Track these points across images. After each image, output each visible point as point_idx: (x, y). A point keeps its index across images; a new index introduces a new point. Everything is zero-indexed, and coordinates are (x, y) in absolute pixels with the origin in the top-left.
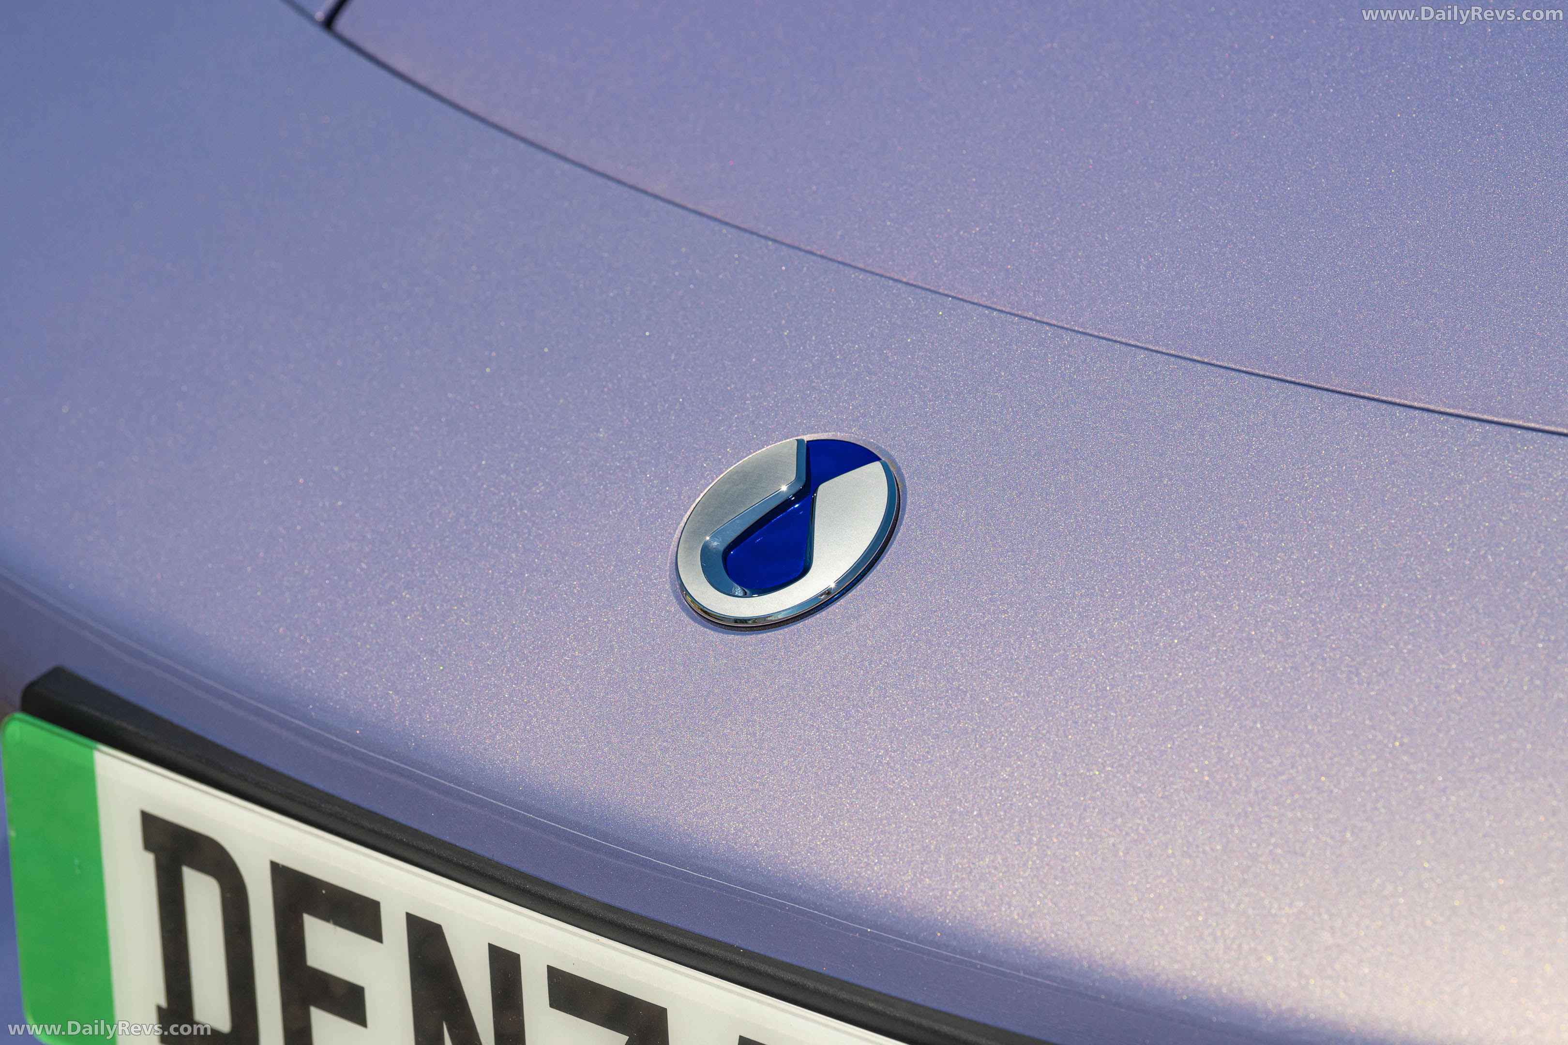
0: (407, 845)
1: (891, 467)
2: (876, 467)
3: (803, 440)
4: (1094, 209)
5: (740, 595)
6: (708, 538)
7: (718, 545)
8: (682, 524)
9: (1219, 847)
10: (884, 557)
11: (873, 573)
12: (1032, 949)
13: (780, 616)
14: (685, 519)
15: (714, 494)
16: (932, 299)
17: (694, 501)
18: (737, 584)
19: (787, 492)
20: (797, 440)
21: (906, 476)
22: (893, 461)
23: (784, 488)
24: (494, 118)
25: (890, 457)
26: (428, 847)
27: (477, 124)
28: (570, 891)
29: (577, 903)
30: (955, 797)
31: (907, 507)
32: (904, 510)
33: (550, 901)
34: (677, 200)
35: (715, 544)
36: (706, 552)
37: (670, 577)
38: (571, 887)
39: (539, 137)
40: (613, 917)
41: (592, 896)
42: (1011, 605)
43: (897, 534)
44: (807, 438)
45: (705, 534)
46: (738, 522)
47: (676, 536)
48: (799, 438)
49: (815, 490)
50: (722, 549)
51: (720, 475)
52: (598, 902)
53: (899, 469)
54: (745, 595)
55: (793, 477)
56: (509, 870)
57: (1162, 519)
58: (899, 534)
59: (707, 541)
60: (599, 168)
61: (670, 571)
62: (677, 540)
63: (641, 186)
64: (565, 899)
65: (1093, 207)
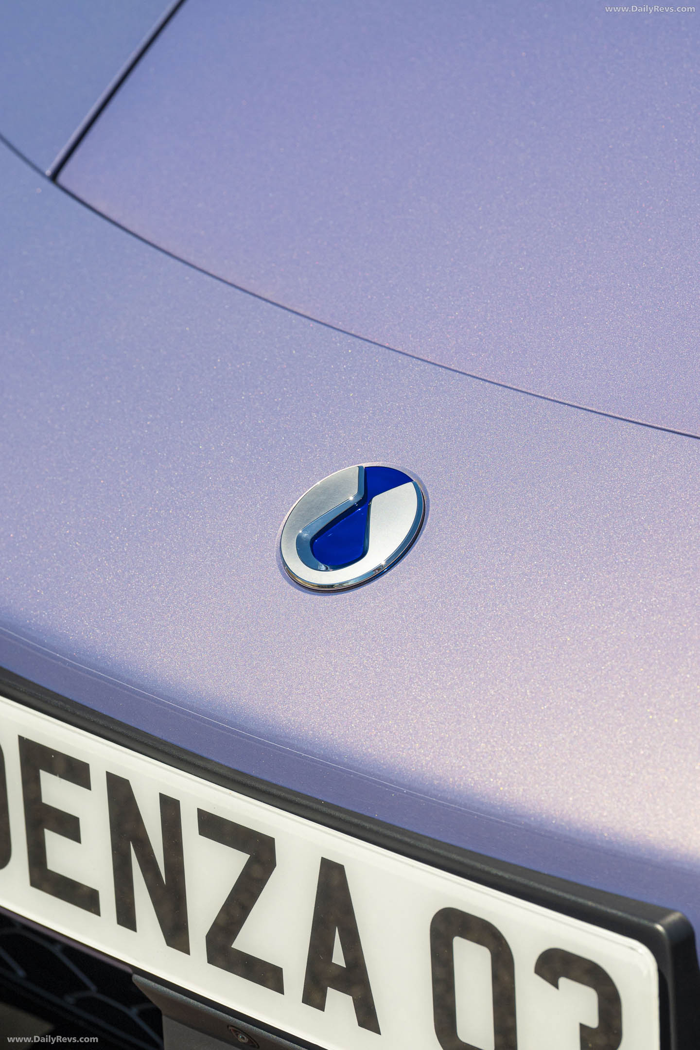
0: (107, 728)
1: (419, 486)
2: (409, 486)
3: (362, 467)
4: (551, 314)
5: (323, 569)
6: (301, 532)
7: (307, 536)
8: (284, 521)
9: (631, 742)
10: (414, 546)
11: (407, 556)
12: (511, 806)
13: (350, 584)
14: (286, 518)
15: (303, 502)
16: (446, 374)
17: (292, 505)
18: (321, 563)
19: (353, 500)
20: (358, 467)
21: (429, 491)
22: (421, 482)
23: (351, 498)
24: (163, 245)
25: (418, 478)
26: (120, 730)
27: (152, 249)
28: (212, 761)
29: (216, 769)
30: (460, 706)
31: (430, 512)
32: (428, 514)
33: (199, 767)
34: (280, 303)
35: (306, 535)
36: (299, 541)
37: (276, 557)
38: (213, 758)
39: (191, 259)
40: (239, 778)
41: (226, 764)
42: (497, 578)
43: (423, 530)
44: (365, 465)
45: (299, 530)
46: (320, 521)
47: (280, 529)
48: (360, 465)
49: (371, 500)
50: (310, 538)
51: (308, 489)
52: (230, 768)
53: (424, 487)
54: (327, 570)
55: (356, 492)
56: (173, 746)
57: (595, 523)
58: (425, 531)
59: (300, 534)
60: (230, 281)
61: (277, 552)
62: (281, 532)
63: (257, 293)
64: (209, 766)
65: (550, 313)
